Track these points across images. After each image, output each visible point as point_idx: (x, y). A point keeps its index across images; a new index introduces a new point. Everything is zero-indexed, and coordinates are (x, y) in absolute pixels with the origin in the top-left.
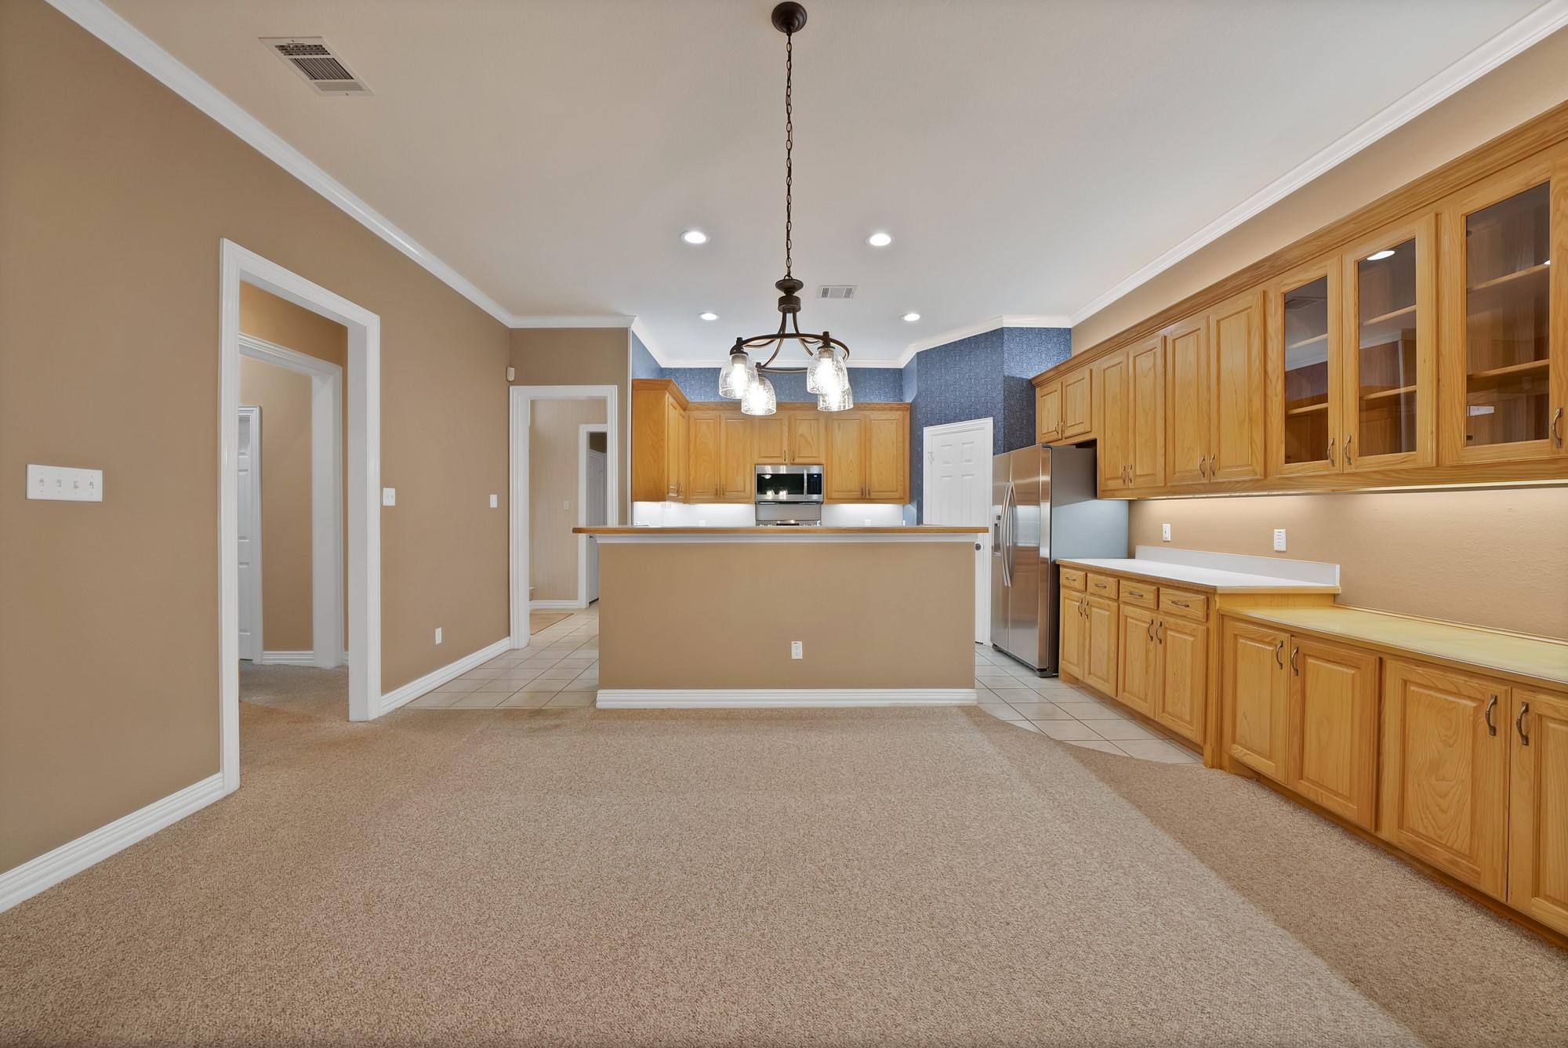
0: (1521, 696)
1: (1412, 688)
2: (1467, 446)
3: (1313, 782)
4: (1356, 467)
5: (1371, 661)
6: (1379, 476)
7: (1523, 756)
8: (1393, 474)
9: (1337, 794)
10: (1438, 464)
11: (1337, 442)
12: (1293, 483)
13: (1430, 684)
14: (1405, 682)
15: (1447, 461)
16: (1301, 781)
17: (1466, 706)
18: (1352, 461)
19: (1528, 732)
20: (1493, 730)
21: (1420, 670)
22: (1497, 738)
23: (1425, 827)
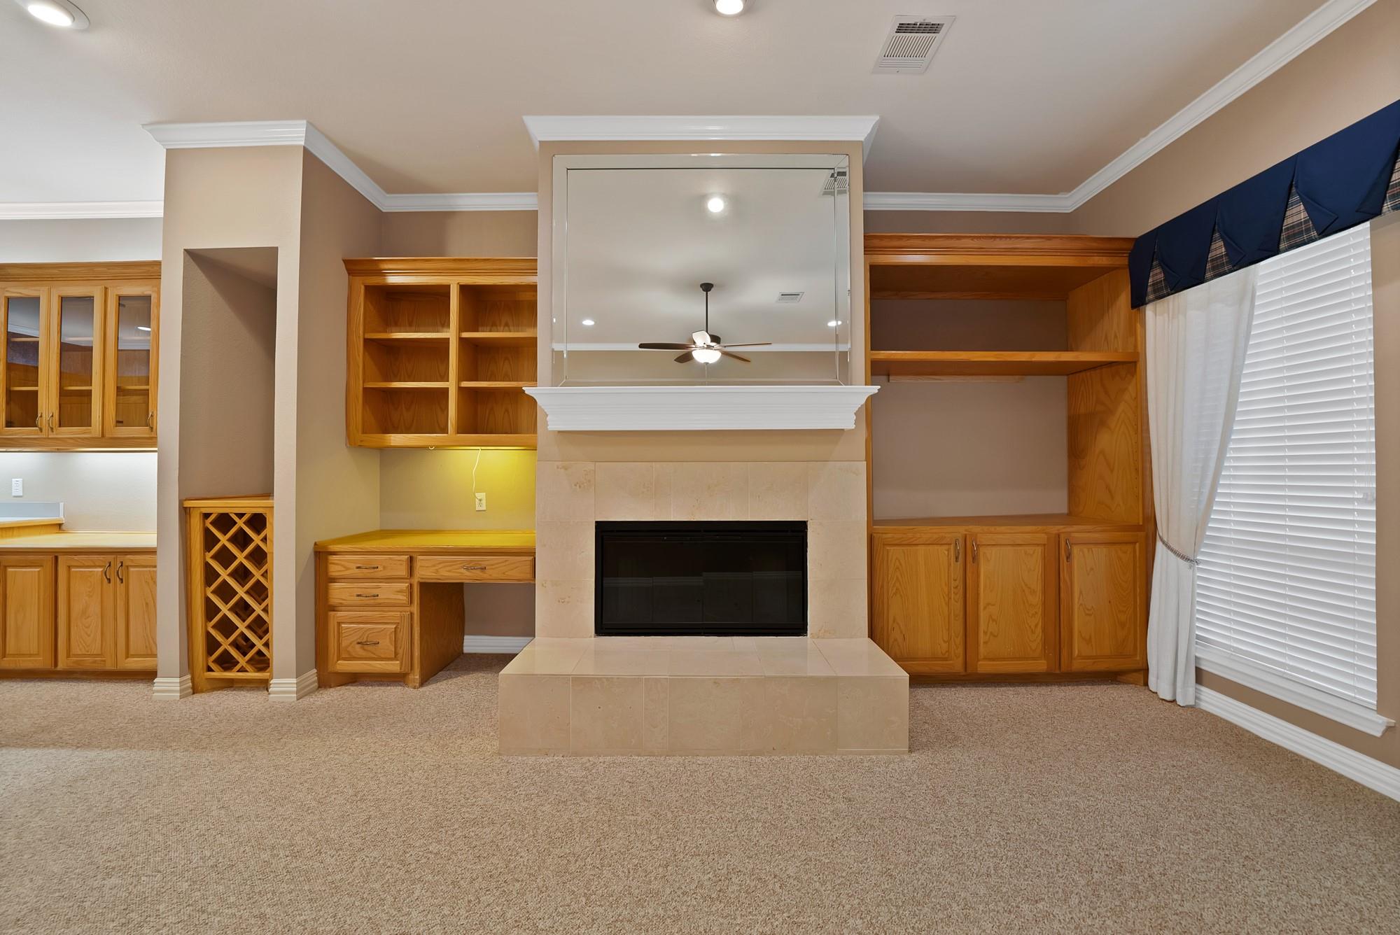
0: (120, 558)
1: (73, 570)
2: (116, 426)
3: (13, 655)
4: (57, 434)
5: (50, 558)
6: (72, 441)
7: (121, 588)
8: (79, 440)
9: (30, 655)
10: (103, 435)
11: (44, 416)
12: (12, 442)
13: (81, 564)
14: (69, 567)
15: (108, 435)
16: (5, 659)
17: (98, 571)
18: (54, 431)
19: (122, 576)
20: (109, 580)
21: (76, 558)
22: (111, 584)
23: (80, 650)
